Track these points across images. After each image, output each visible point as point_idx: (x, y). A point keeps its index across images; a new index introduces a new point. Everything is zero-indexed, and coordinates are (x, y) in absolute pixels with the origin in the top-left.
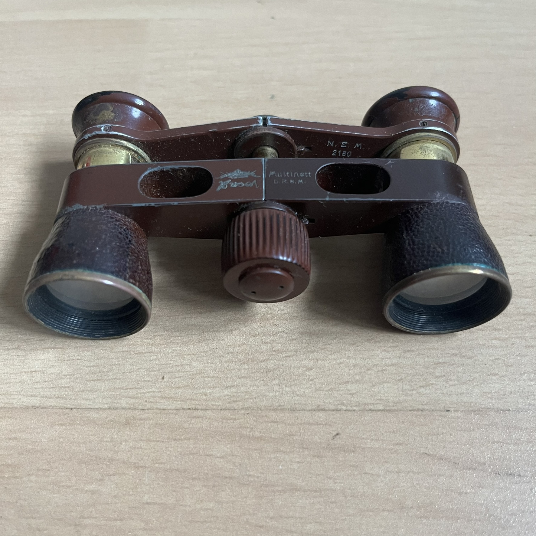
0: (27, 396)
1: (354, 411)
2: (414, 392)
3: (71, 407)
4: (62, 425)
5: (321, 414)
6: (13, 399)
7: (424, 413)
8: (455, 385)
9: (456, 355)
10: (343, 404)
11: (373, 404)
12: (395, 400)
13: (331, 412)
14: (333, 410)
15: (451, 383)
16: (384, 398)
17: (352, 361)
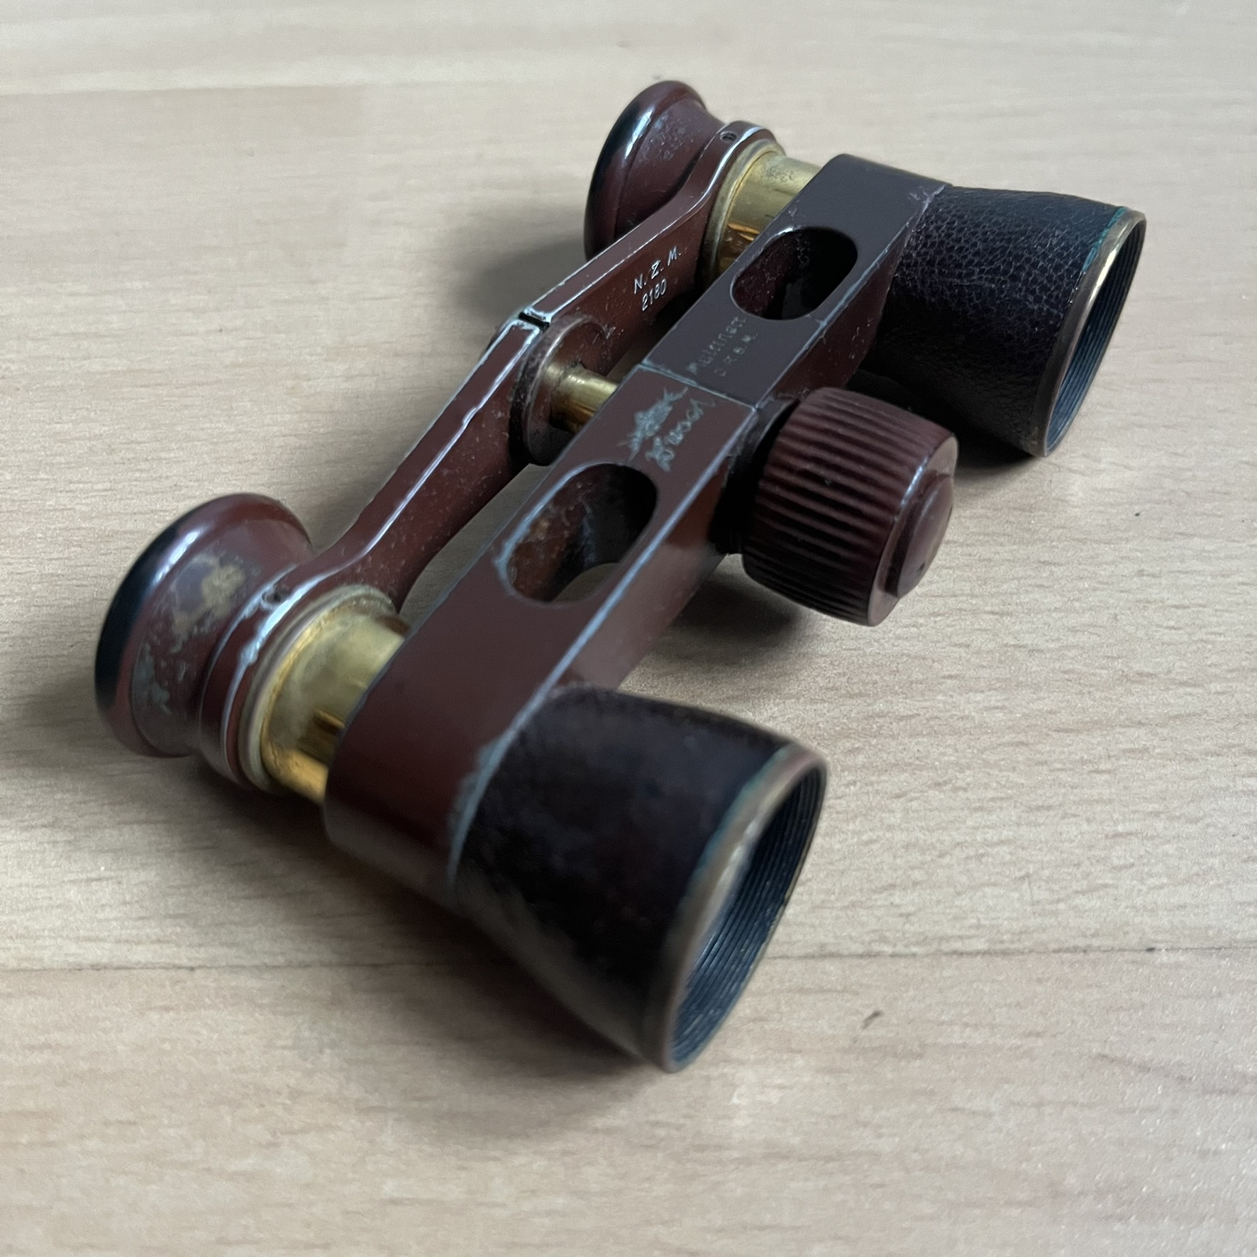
0: (78, 939)
1: (914, 955)
2: (1062, 906)
3: (192, 964)
4: (167, 1009)
5: (831, 967)
6: (44, 948)
7: (1092, 956)
8: (1162, 887)
9: (1157, 814)
10: (884, 940)
11: (960, 937)
12: (1016, 926)
13: (856, 961)
14: (861, 956)
15: (1153, 881)
16: (987, 923)
17: (900, 837)
